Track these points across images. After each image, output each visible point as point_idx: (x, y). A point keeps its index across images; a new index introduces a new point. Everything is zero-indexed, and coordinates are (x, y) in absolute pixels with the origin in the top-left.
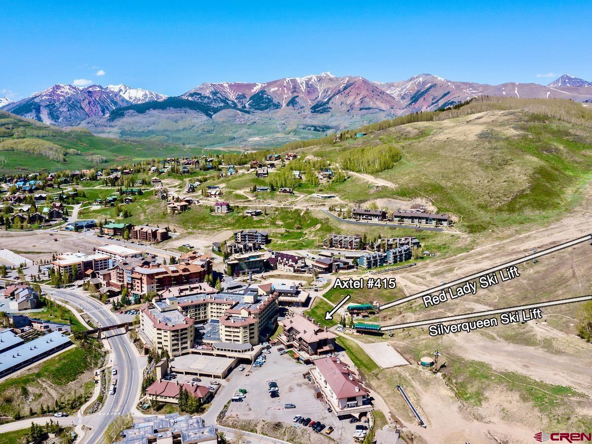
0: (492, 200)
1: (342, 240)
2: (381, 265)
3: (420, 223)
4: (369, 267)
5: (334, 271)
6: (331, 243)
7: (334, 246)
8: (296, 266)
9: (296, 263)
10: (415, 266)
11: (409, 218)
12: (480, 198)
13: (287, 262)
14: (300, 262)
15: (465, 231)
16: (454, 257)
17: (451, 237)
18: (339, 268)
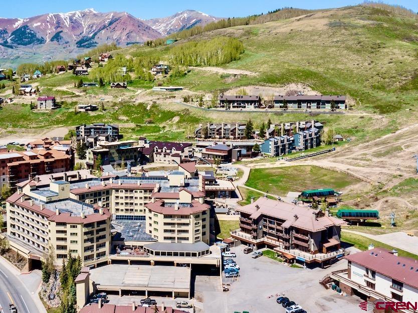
0: (387, 80)
1: (221, 128)
2: (290, 152)
3: (310, 107)
4: (277, 155)
5: (234, 160)
6: (206, 134)
7: (210, 137)
8: (183, 155)
9: (183, 152)
10: (334, 152)
11: (294, 102)
12: (370, 80)
13: (168, 151)
14: (187, 150)
15: (375, 112)
16: (378, 139)
17: (360, 119)
18: (241, 156)
